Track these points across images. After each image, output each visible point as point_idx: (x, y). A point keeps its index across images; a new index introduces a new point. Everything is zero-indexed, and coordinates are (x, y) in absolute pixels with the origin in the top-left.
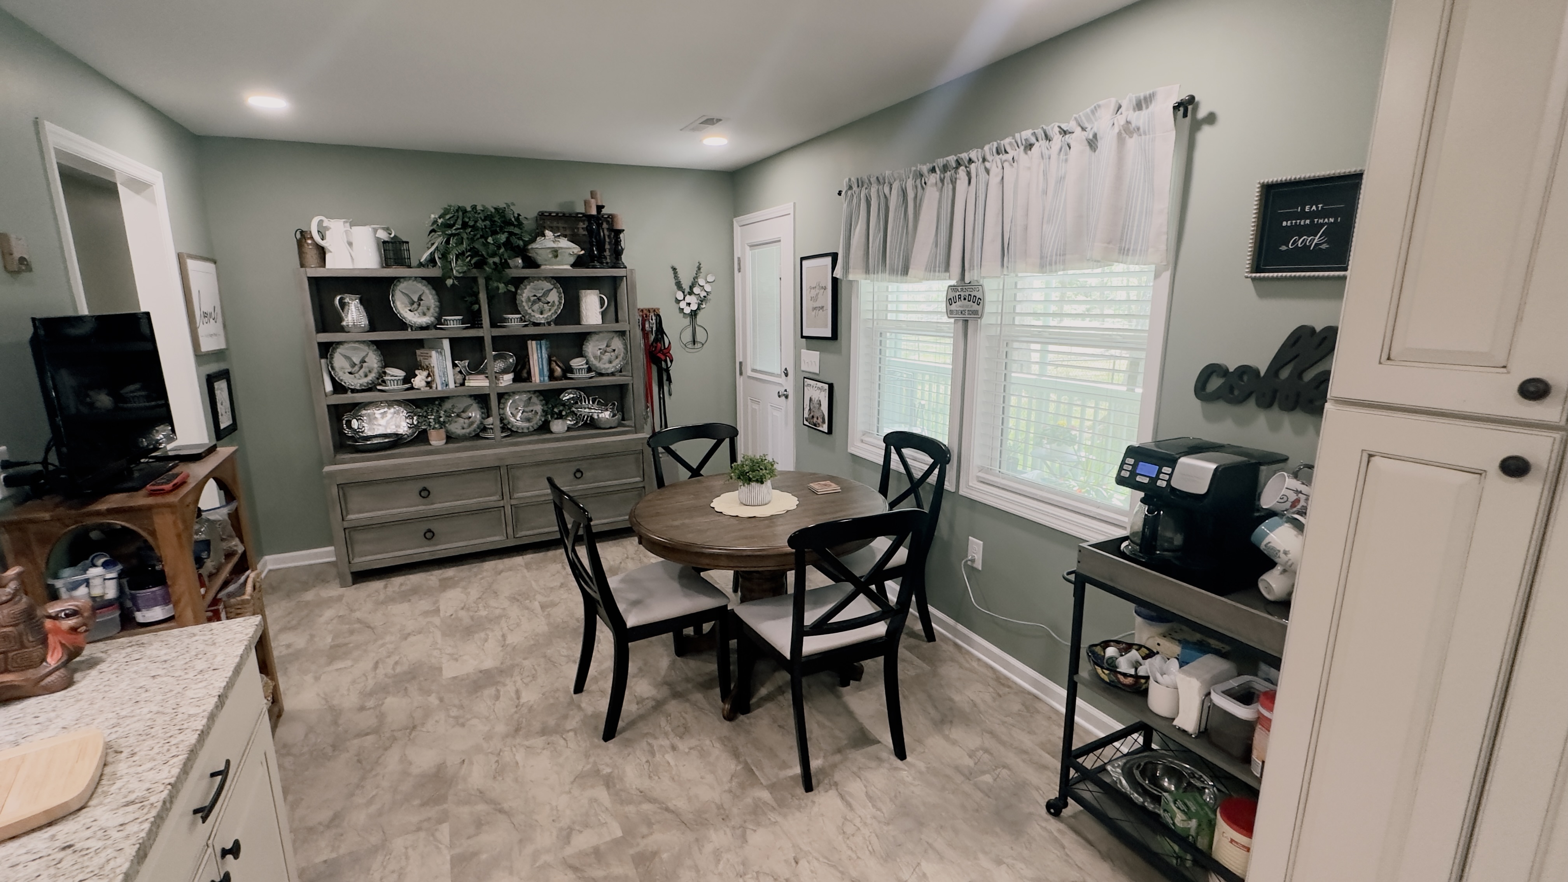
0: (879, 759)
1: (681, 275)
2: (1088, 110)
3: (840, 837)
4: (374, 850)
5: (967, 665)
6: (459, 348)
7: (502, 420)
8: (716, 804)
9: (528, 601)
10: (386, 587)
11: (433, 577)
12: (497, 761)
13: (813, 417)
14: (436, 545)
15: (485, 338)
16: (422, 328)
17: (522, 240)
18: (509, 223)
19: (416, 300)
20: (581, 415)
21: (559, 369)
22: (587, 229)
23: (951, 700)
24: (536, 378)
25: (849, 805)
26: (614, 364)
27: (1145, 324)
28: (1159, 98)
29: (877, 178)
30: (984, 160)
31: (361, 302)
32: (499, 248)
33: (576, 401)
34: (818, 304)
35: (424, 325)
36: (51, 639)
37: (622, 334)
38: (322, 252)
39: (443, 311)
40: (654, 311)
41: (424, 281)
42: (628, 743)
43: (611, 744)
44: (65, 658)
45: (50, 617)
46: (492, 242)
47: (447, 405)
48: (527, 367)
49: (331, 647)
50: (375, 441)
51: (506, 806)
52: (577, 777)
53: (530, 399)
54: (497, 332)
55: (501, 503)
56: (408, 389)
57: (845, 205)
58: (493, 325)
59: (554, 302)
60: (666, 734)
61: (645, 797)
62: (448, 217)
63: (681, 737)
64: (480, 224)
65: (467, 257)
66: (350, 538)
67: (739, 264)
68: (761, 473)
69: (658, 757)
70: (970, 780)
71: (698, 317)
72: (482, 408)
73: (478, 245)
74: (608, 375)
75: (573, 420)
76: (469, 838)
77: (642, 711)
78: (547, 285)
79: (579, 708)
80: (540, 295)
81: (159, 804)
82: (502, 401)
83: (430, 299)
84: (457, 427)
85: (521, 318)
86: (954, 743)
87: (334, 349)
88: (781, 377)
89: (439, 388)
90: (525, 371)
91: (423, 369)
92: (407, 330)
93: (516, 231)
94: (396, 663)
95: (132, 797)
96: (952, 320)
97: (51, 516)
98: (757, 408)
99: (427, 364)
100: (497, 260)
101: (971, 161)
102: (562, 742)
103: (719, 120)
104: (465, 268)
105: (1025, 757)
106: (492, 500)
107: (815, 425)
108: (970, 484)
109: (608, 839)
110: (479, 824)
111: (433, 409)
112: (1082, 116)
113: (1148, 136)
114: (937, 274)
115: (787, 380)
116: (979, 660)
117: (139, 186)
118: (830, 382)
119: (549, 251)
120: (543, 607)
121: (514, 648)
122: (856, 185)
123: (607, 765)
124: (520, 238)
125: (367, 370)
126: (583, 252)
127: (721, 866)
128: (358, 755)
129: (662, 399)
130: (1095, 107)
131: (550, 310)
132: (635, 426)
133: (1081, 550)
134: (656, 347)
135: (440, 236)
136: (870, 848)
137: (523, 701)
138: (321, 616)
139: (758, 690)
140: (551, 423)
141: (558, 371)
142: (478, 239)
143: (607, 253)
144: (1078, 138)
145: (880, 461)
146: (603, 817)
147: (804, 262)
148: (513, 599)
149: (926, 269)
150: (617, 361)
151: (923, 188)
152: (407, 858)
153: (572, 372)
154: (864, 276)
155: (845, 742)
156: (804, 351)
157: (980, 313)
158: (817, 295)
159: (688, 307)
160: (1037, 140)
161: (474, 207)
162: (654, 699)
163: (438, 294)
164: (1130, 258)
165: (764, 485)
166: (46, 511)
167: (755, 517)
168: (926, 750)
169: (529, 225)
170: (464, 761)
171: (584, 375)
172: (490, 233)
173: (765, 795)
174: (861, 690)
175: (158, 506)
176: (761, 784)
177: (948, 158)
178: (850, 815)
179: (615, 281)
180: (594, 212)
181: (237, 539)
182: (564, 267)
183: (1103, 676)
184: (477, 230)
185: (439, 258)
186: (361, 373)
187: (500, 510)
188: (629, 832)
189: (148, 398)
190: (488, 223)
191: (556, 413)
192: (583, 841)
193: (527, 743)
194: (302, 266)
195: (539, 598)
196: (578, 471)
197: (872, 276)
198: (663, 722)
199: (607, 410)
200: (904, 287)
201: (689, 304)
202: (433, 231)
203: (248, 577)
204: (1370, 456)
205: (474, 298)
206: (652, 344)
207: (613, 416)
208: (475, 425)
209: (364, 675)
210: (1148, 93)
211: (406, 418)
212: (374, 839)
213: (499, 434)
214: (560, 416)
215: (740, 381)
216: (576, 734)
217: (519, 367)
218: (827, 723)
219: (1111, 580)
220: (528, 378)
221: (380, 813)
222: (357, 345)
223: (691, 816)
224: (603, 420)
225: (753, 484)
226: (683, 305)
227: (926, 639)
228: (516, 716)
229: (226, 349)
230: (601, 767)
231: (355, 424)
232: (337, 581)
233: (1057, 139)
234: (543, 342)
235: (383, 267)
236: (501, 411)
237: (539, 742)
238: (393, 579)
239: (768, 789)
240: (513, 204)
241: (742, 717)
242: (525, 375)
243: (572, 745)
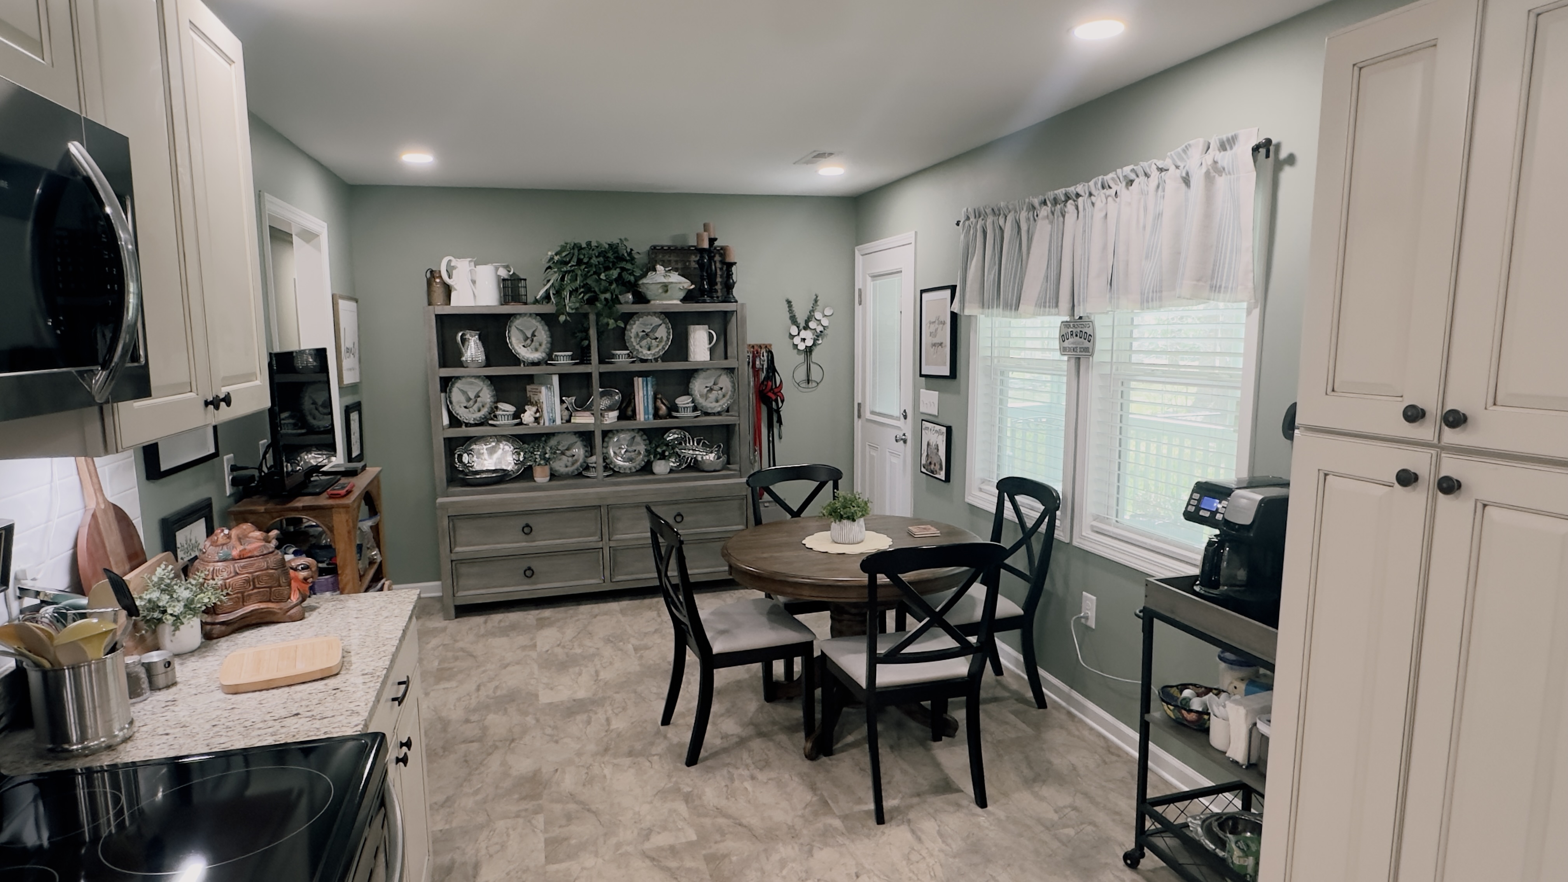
0: (958, 806)
1: (795, 308)
2: (1179, 149)
3: (904, 863)
4: (481, 827)
5: (1077, 733)
6: (569, 385)
7: (605, 459)
8: (787, 824)
9: (621, 643)
10: (485, 622)
11: (531, 616)
12: (587, 773)
13: (930, 463)
14: (535, 583)
15: (593, 375)
16: (534, 364)
17: (634, 275)
18: (621, 259)
19: (529, 336)
20: (684, 456)
21: (664, 407)
22: (698, 262)
23: (1050, 762)
24: (641, 416)
25: (919, 840)
26: (721, 403)
27: (1240, 363)
28: (1241, 139)
29: (993, 210)
30: (1091, 194)
31: (480, 339)
32: (611, 284)
33: (681, 441)
34: (937, 340)
35: (536, 360)
36: (293, 584)
37: (730, 371)
38: (448, 290)
39: (555, 346)
40: (766, 347)
41: (538, 317)
42: (710, 770)
43: (693, 769)
44: (301, 599)
45: (292, 568)
46: (604, 278)
47: (553, 442)
48: (633, 405)
49: (438, 670)
50: (484, 476)
51: (593, 808)
52: (659, 791)
53: (634, 438)
54: (605, 368)
55: (600, 545)
56: (517, 425)
57: (962, 236)
58: (601, 361)
59: (662, 337)
60: (747, 766)
61: (720, 812)
62: (564, 254)
63: (761, 770)
64: (594, 261)
65: (580, 294)
66: (456, 570)
67: (860, 296)
68: (853, 510)
69: (737, 783)
70: (1050, 831)
71: (813, 354)
72: (585, 446)
73: (589, 281)
74: (714, 414)
75: (676, 462)
76: (560, 827)
77: (726, 745)
78: (656, 321)
79: (665, 737)
80: (649, 330)
81: (383, 676)
82: (606, 439)
83: (543, 335)
84: (561, 465)
85: (628, 354)
86: (1042, 799)
87: (453, 384)
88: (899, 420)
89: (547, 424)
90: (630, 409)
91: (532, 404)
92: (520, 365)
93: (628, 266)
94: (497, 687)
95: (366, 672)
96: (1065, 358)
97: (265, 509)
98: (874, 454)
99: (536, 399)
100: (608, 296)
101: (1078, 195)
102: (648, 764)
103: (831, 154)
104: (578, 305)
105: (1117, 817)
106: (592, 540)
107: (932, 472)
108: (1084, 534)
109: (684, 840)
110: (569, 818)
111: (539, 445)
112: (1173, 155)
113: (1232, 176)
114: (1047, 309)
115: (905, 423)
116: (1091, 729)
117: (309, 236)
118: (949, 424)
119: (660, 286)
120: (636, 649)
121: (606, 683)
122: (973, 217)
123: (688, 785)
124: (632, 274)
125: (481, 405)
126: (693, 287)
127: (784, 872)
128: (465, 756)
129: (771, 442)
130: (1186, 147)
131: (658, 346)
132: (740, 471)
133: (1148, 584)
134: (766, 386)
135: (555, 272)
136: (932, 874)
137: (612, 727)
138: (428, 643)
139: (844, 737)
140: (654, 464)
141: (663, 409)
142: (591, 275)
143: (718, 287)
144: (1173, 177)
145: (993, 509)
146: (680, 824)
147: (924, 295)
148: (608, 640)
149: (1036, 304)
150: (725, 400)
151: (1035, 220)
152: (508, 835)
153: (677, 411)
154: (980, 310)
155: (927, 788)
156: (923, 391)
157: (1091, 350)
158: (936, 330)
159: (802, 343)
160: (1138, 176)
161: (589, 244)
162: (738, 736)
163: (550, 330)
164: (1222, 295)
165: (856, 523)
166: (261, 505)
167: (844, 554)
168: (1010, 802)
169: (641, 259)
170: (557, 770)
171: (690, 414)
172: (603, 270)
173: (837, 823)
174: (954, 746)
175: (338, 506)
176: (834, 813)
177: (1056, 192)
178: (917, 846)
179: (726, 316)
180: (706, 245)
181: (377, 549)
182: (674, 302)
183: (1169, 712)
184: (591, 266)
185: (554, 294)
186: (476, 407)
187: (599, 552)
188: (703, 837)
189: (295, 426)
190: (601, 259)
191: (659, 453)
192: (661, 840)
193: (615, 761)
194: (430, 304)
195: (633, 641)
196: (679, 515)
197: (986, 311)
198: (745, 755)
199: (712, 452)
200: (1015, 322)
201: (804, 340)
202: (549, 268)
203: (384, 584)
204: (1326, 475)
205: (584, 334)
206: (763, 382)
207: (718, 458)
208: (579, 464)
209: (468, 694)
210: (1230, 135)
211: (513, 454)
212: (481, 819)
213: (600, 473)
214: (663, 457)
215: (858, 424)
216: (660, 758)
217: (624, 405)
218: (911, 771)
219: (1172, 612)
220: (633, 416)
221: (485, 801)
222: (473, 380)
223: (762, 831)
224: (707, 461)
225: (845, 521)
226: (797, 340)
227: (1036, 706)
228: (606, 739)
229: (360, 382)
230: (682, 786)
231: (466, 458)
232: (441, 614)
233: (1155, 174)
234: (649, 379)
235: (502, 305)
236: (605, 451)
237: (627, 761)
238: (493, 616)
239: (840, 818)
240: (626, 239)
241: (824, 759)
242: (630, 413)
243: (656, 766)
